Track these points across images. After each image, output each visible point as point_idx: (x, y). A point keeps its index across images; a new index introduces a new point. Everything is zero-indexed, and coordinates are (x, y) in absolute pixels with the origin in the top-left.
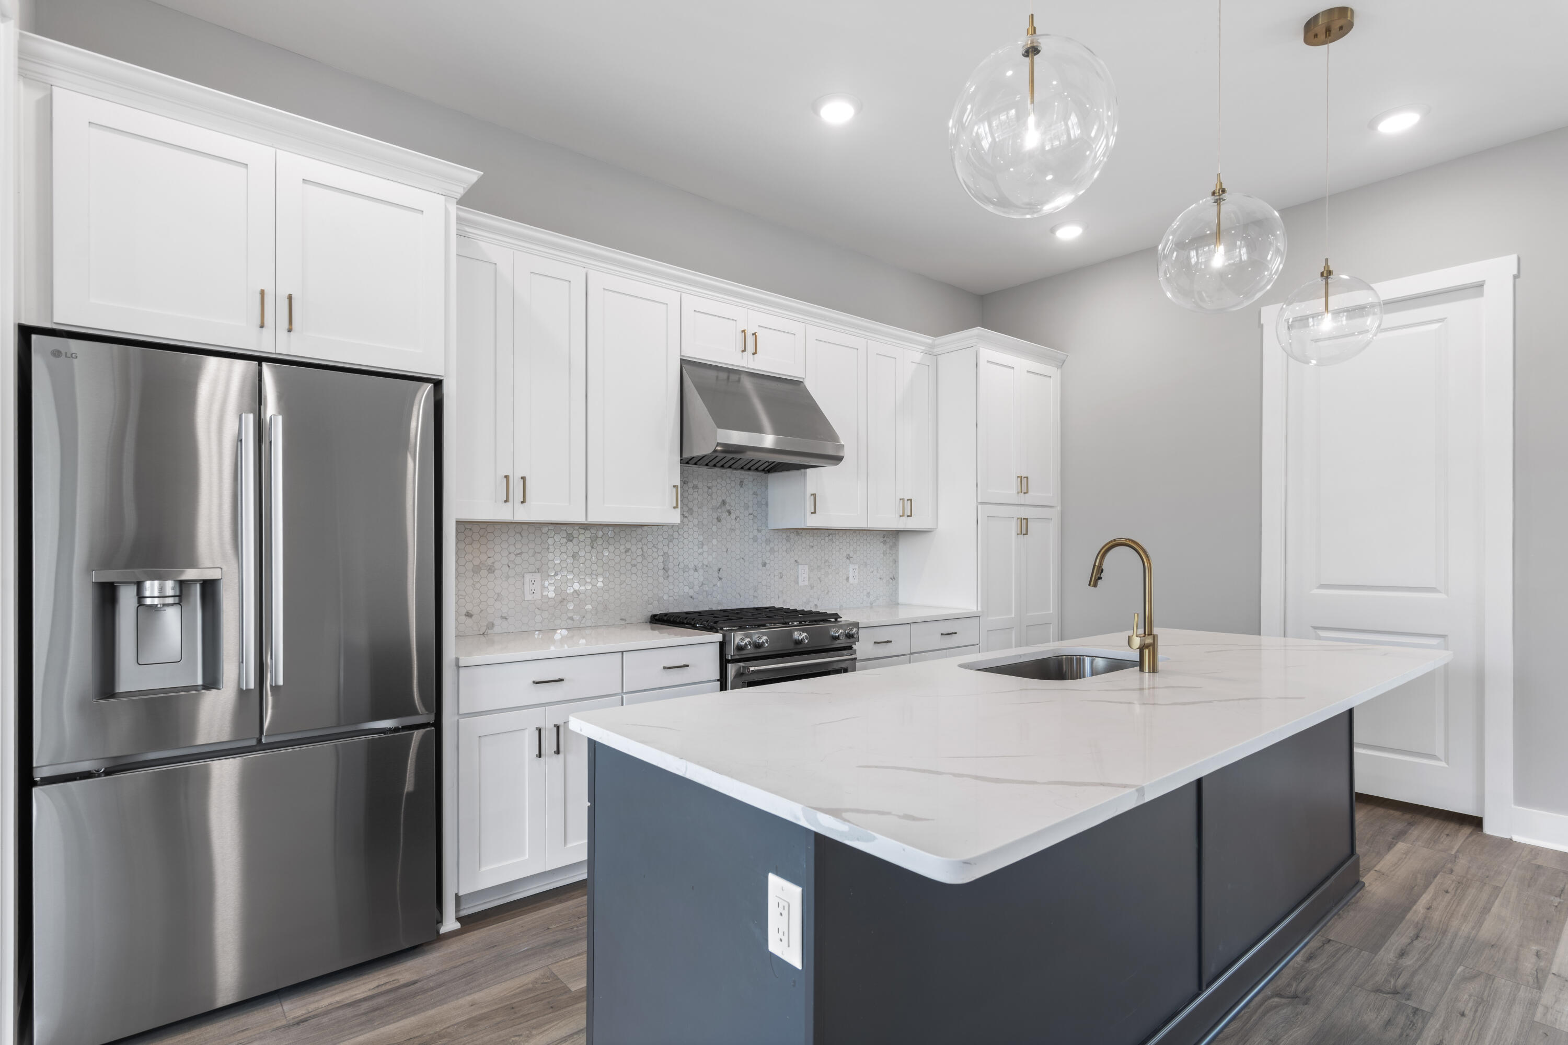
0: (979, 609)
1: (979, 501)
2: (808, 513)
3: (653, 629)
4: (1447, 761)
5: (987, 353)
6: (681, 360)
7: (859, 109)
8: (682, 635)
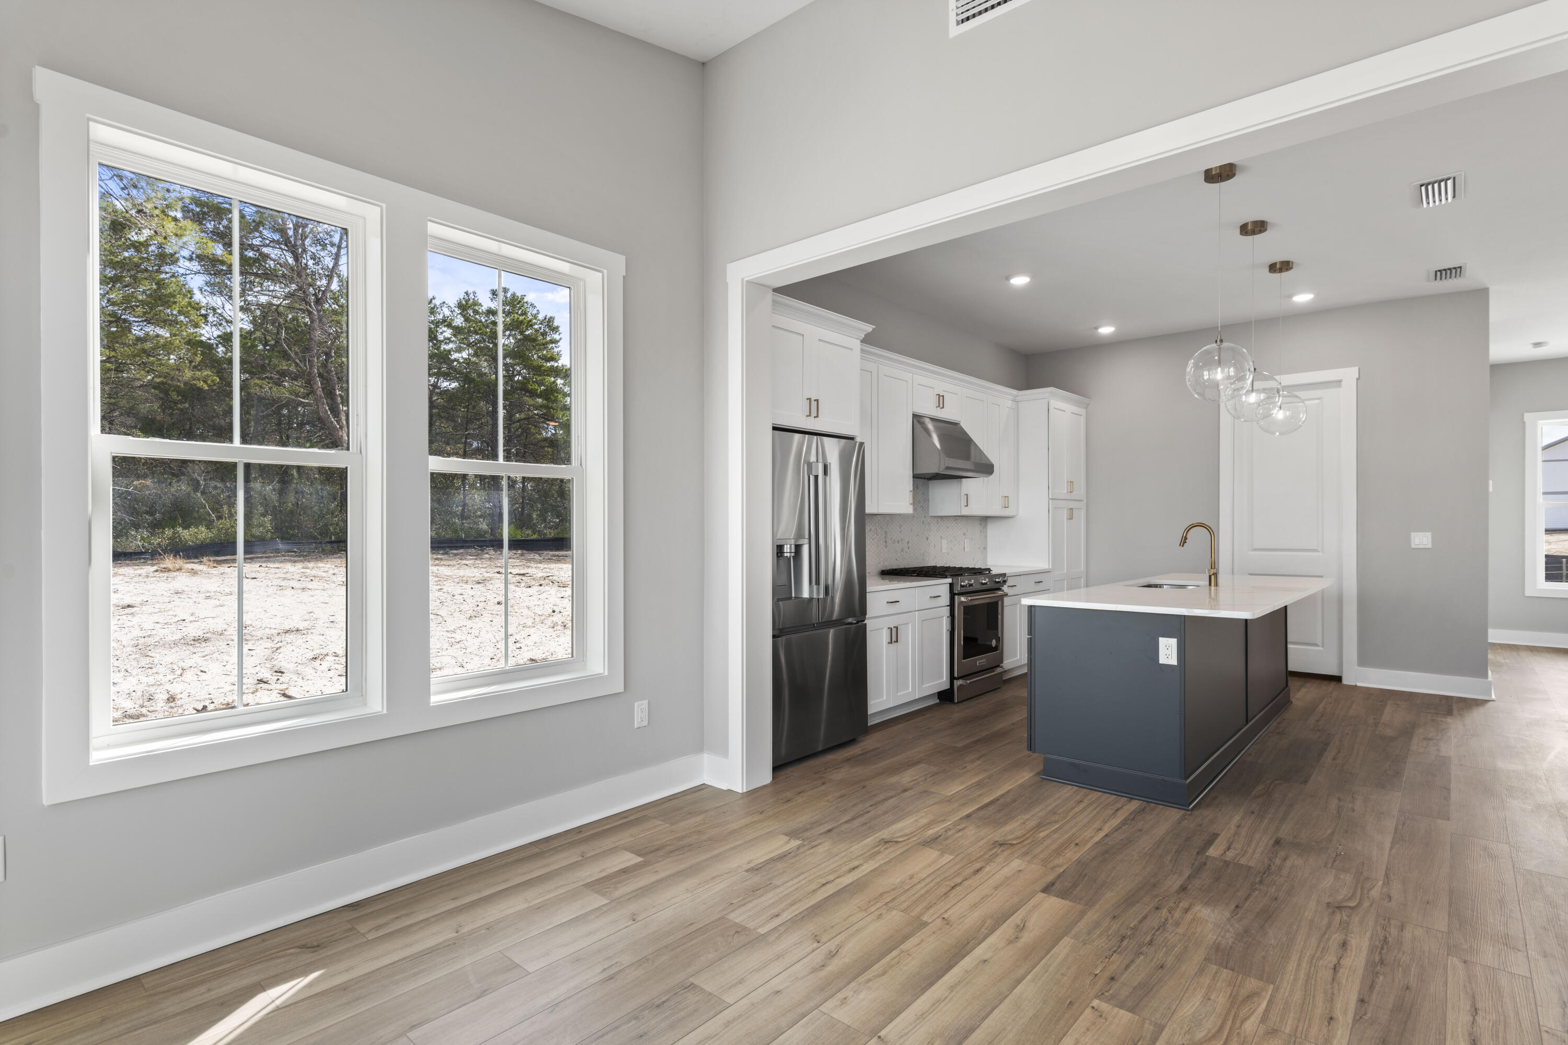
0: (1050, 567)
1: (1050, 497)
2: (963, 506)
3: (883, 579)
4: (1323, 647)
5: (1056, 403)
6: (913, 414)
7: (1032, 278)
8: (905, 581)
